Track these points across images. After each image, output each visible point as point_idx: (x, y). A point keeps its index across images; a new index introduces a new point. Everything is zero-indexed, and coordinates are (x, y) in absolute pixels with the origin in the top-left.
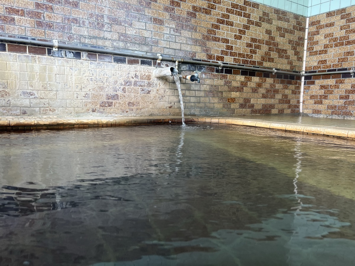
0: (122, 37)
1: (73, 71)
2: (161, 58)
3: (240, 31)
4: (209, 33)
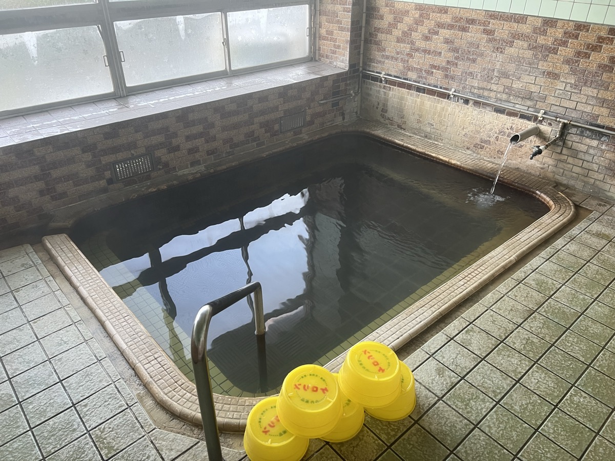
1: (461, 114)
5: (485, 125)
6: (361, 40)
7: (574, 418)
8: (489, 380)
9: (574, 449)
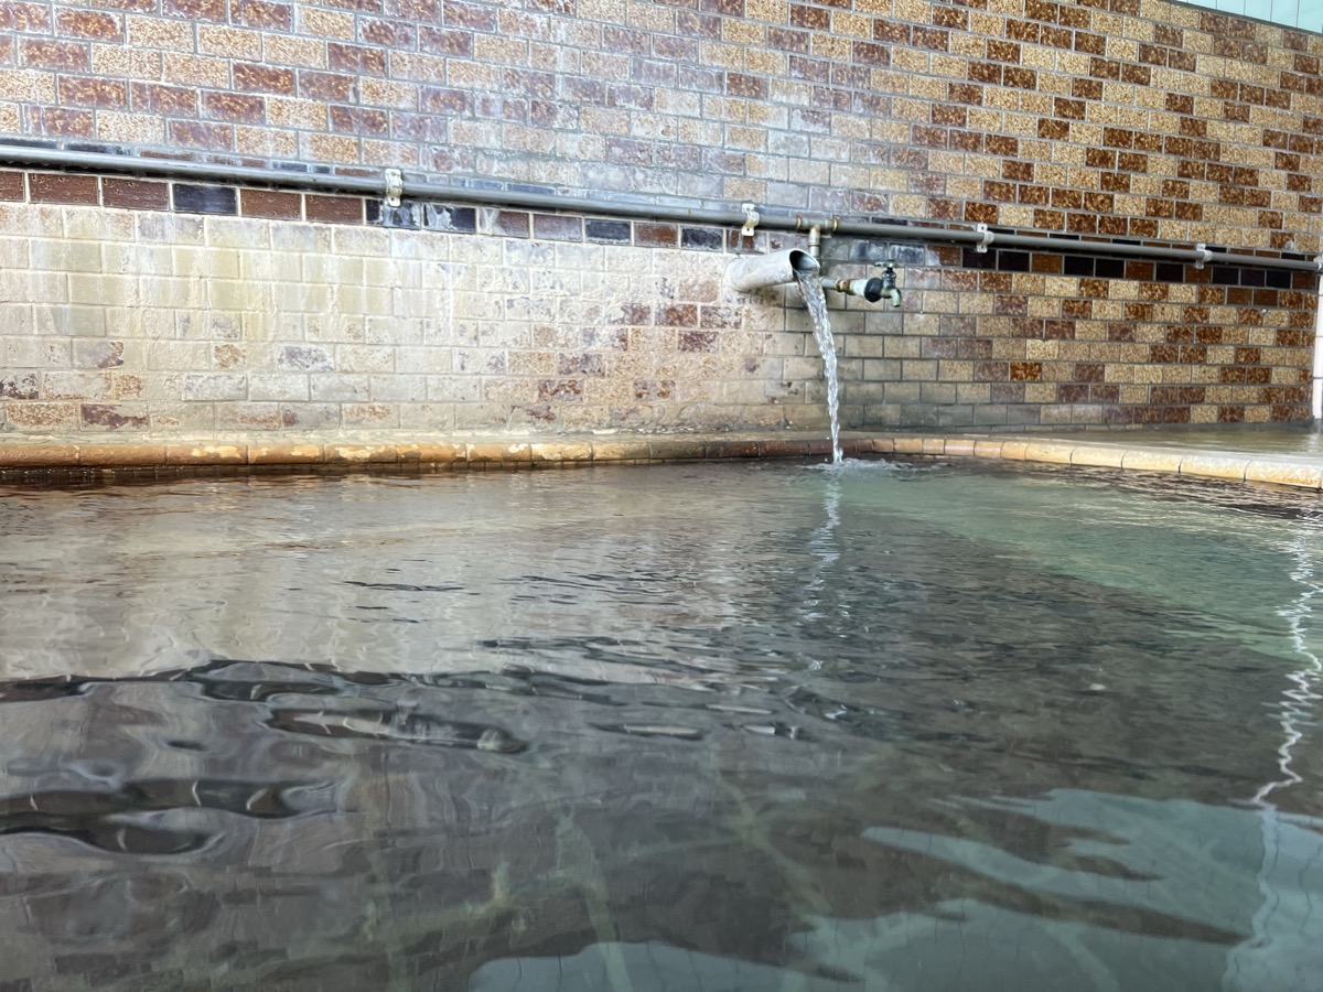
0: (617, 151)
1: (450, 275)
2: (754, 218)
3: (1062, 104)
4: (939, 117)
5: (566, 299)
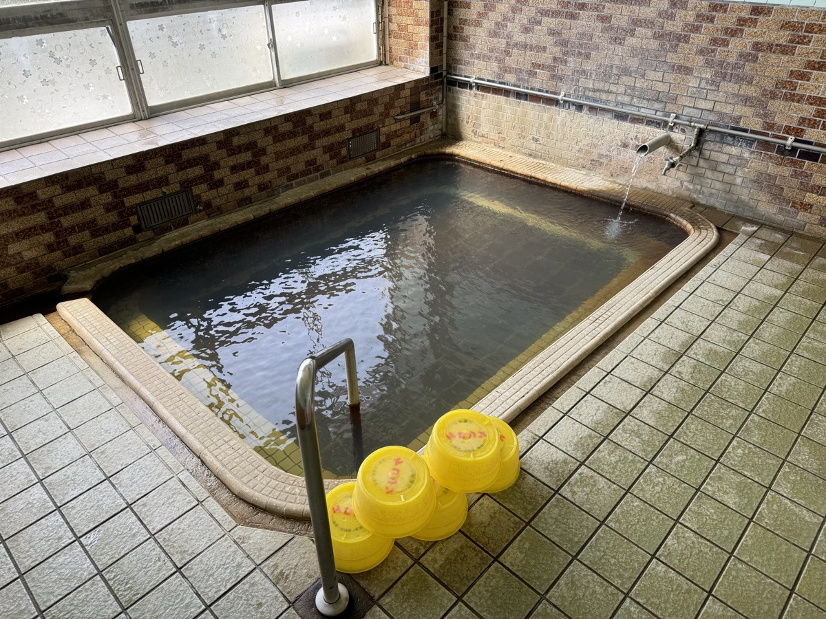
0: (629, 91)
1: (573, 124)
4: (780, 86)
5: (604, 136)
6: (442, 36)
7: (739, 473)
8: (638, 437)
9: (744, 509)
